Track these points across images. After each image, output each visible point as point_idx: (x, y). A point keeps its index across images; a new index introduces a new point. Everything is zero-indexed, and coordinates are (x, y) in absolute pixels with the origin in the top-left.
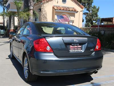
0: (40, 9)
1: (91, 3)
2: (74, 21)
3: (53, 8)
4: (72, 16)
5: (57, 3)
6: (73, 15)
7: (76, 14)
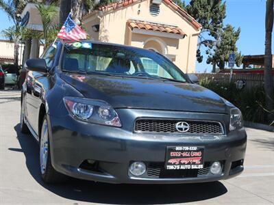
0: (97, 27)
1: (220, 18)
2: (175, 56)
3: (128, 24)
4: (170, 46)
5: (138, 14)
6: (175, 43)
7: (181, 41)
